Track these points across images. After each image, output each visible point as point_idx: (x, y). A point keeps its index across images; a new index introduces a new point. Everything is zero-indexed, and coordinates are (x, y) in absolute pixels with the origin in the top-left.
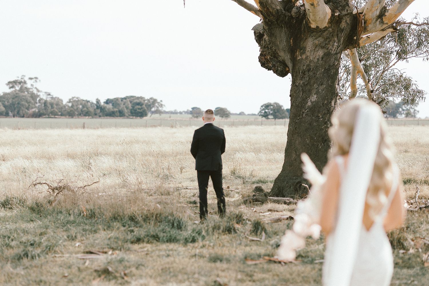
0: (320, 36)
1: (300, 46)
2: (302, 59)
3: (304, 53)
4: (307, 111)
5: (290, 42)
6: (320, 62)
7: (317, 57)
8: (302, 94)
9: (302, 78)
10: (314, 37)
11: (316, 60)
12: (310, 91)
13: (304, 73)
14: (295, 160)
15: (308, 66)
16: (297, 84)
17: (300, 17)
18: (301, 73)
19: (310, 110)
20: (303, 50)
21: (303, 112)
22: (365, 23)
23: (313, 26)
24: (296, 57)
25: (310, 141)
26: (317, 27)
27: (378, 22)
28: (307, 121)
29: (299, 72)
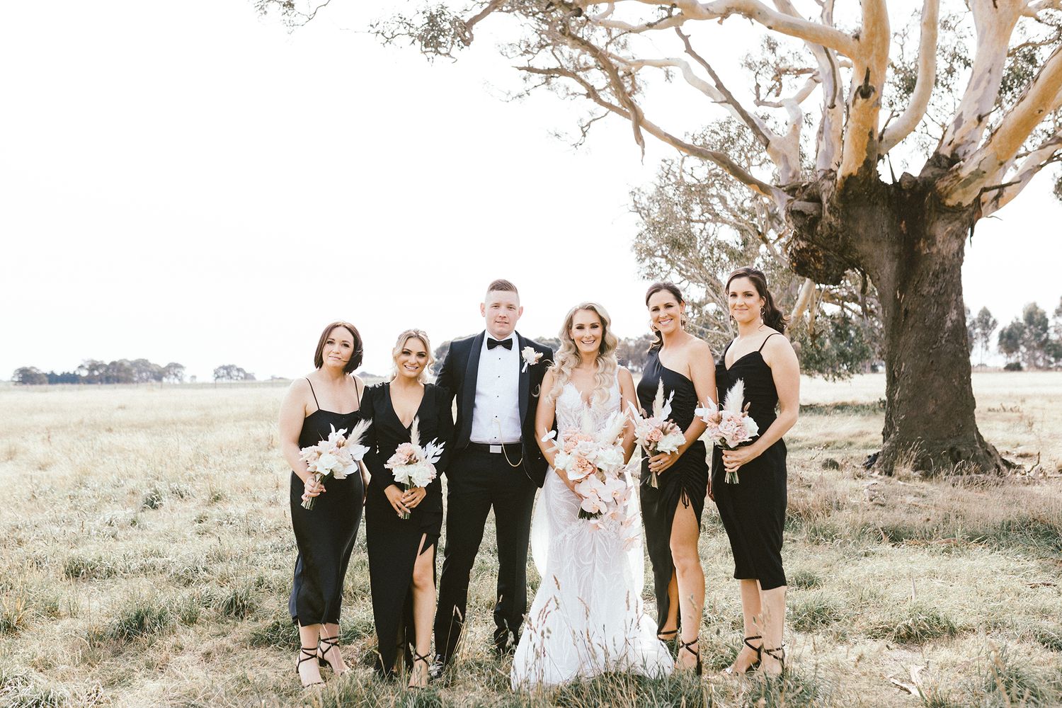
0: (956, 219)
1: (925, 233)
2: (932, 253)
3: (934, 244)
4: (947, 335)
5: (900, 228)
6: (956, 259)
7: (952, 252)
8: (937, 309)
9: (934, 282)
10: (945, 221)
11: (951, 257)
12: (948, 303)
13: (936, 275)
14: (935, 413)
15: (942, 264)
16: (925, 293)
17: (918, 188)
18: (933, 274)
19: (952, 333)
20: (931, 240)
21: (942, 337)
22: (983, 204)
23: (949, 202)
24: (920, 250)
25: (959, 383)
26: (960, 204)
27: (991, 206)
28: (948, 350)
29: (928, 274)
